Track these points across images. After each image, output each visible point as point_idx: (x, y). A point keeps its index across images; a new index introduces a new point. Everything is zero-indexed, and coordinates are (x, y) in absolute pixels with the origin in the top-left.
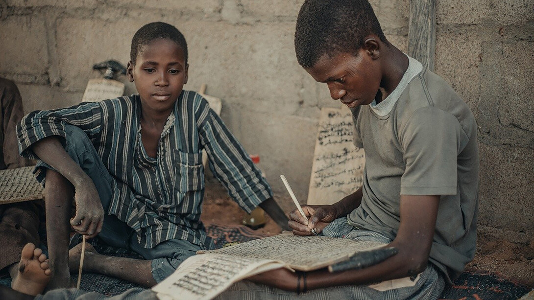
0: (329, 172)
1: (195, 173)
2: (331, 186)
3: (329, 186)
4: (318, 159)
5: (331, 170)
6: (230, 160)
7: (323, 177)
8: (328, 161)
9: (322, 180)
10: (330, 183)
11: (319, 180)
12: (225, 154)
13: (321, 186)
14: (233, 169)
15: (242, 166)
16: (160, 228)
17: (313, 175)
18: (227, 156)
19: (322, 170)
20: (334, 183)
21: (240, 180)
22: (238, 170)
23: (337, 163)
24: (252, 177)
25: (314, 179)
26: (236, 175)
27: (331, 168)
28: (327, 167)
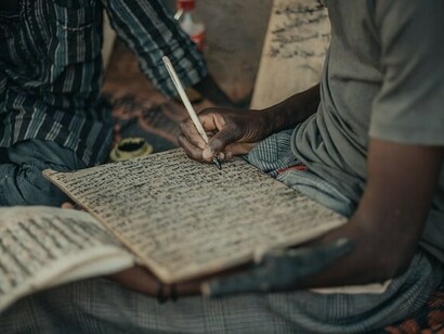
0: (293, 34)
1: (80, 38)
2: (295, 57)
3: (291, 56)
4: (278, 13)
5: (295, 32)
6: (136, 20)
7: (284, 42)
8: (293, 16)
9: (282, 46)
10: (293, 53)
11: (277, 45)
12: (129, 11)
13: (279, 55)
14: (143, 35)
15: (157, 30)
16: (20, 117)
17: (270, 37)
18: (132, 15)
19: (283, 30)
20: (299, 52)
21: (154, 51)
22: (149, 36)
23: (306, 21)
24: (173, 48)
25: (270, 42)
26: (147, 43)
27: (295, 29)
28: (291, 27)
